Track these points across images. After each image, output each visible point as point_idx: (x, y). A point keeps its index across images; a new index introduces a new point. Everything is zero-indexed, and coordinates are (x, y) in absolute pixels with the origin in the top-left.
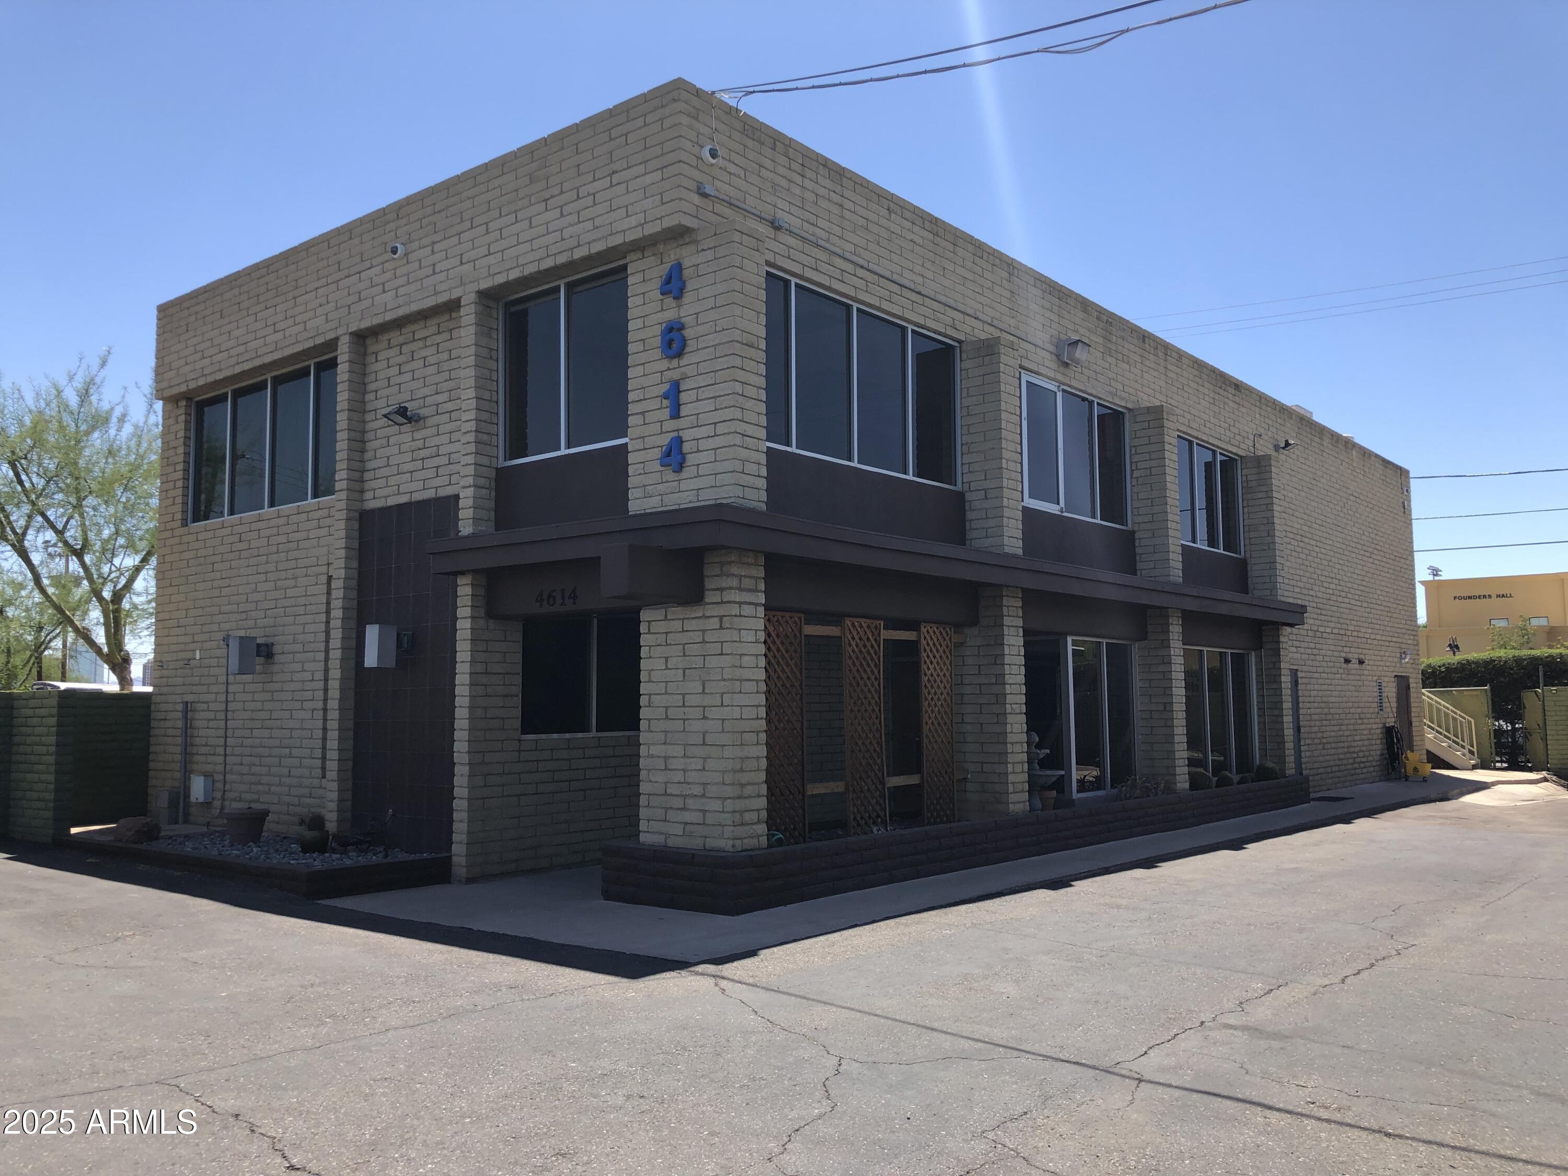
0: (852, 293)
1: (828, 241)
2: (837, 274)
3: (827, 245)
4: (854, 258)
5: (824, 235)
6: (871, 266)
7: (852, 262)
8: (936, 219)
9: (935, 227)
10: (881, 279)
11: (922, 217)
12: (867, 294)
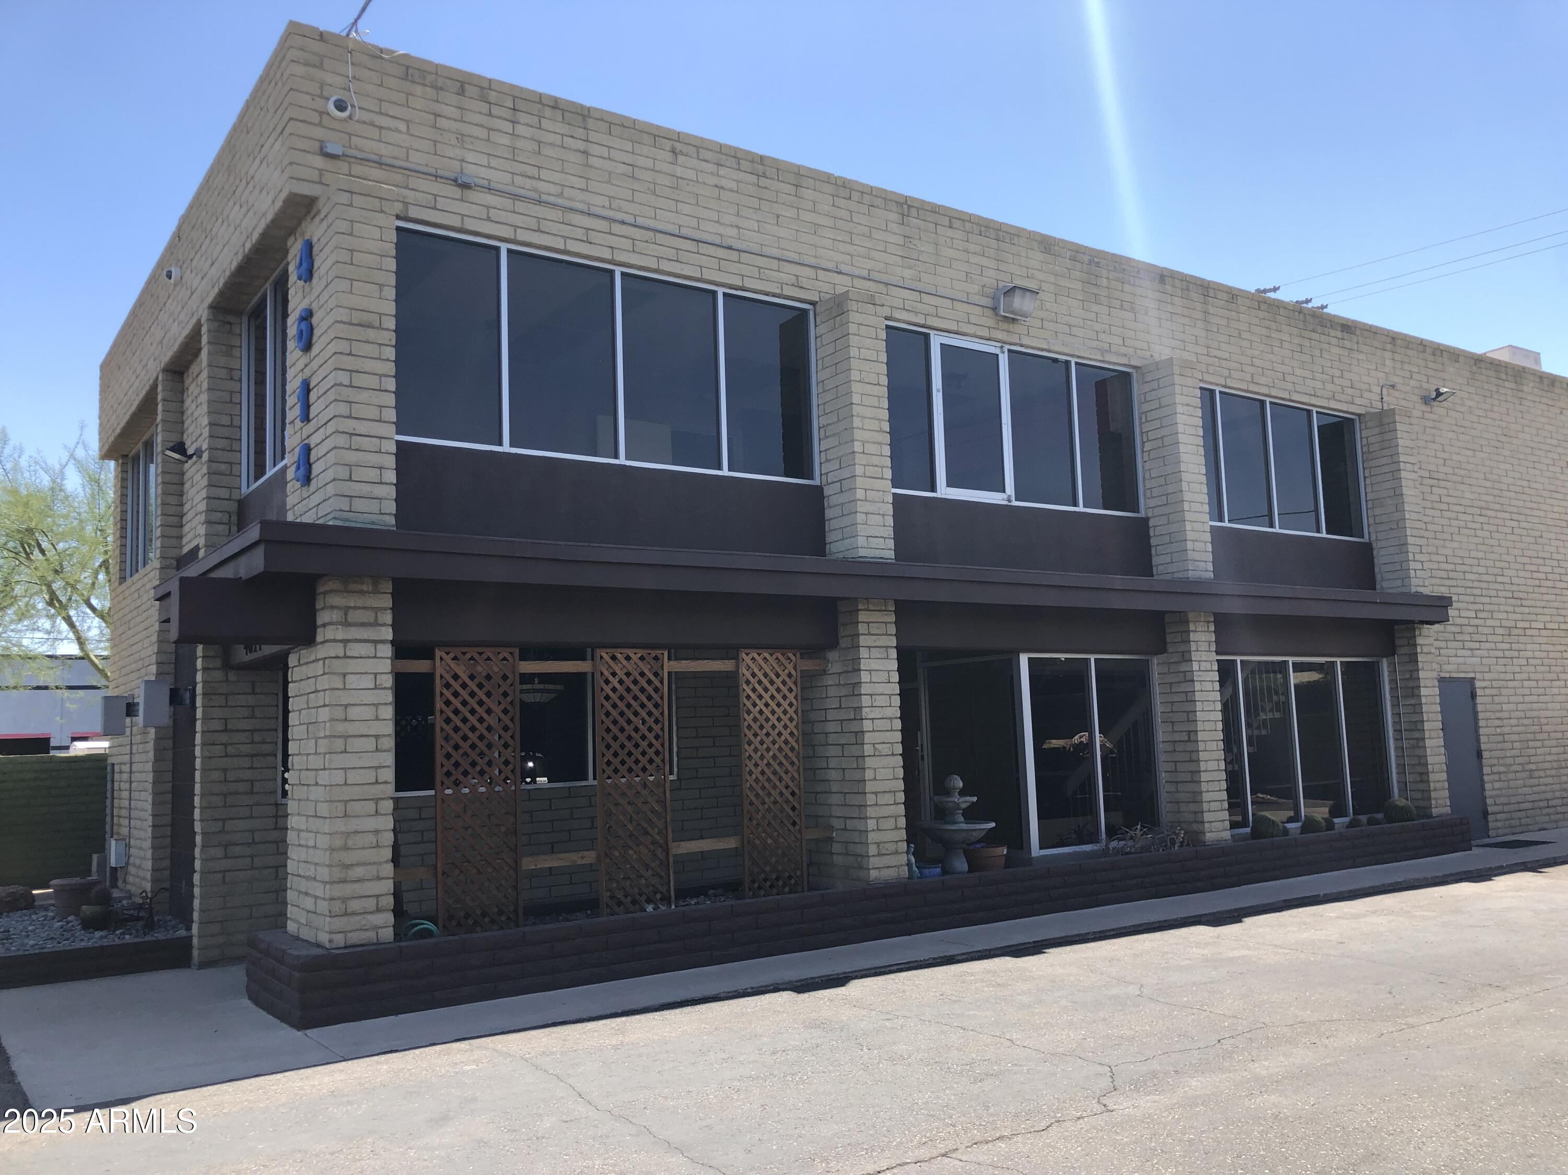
0: (607, 255)
1: (561, 195)
2: (580, 234)
3: (560, 201)
4: (610, 214)
5: (552, 189)
6: (640, 221)
7: (604, 218)
8: (761, 157)
9: (760, 166)
10: (658, 235)
11: (735, 157)
12: (635, 255)
